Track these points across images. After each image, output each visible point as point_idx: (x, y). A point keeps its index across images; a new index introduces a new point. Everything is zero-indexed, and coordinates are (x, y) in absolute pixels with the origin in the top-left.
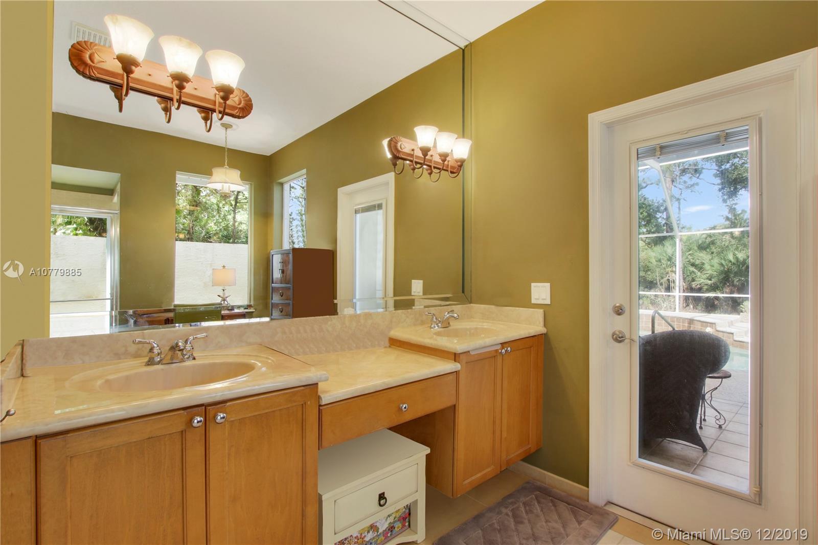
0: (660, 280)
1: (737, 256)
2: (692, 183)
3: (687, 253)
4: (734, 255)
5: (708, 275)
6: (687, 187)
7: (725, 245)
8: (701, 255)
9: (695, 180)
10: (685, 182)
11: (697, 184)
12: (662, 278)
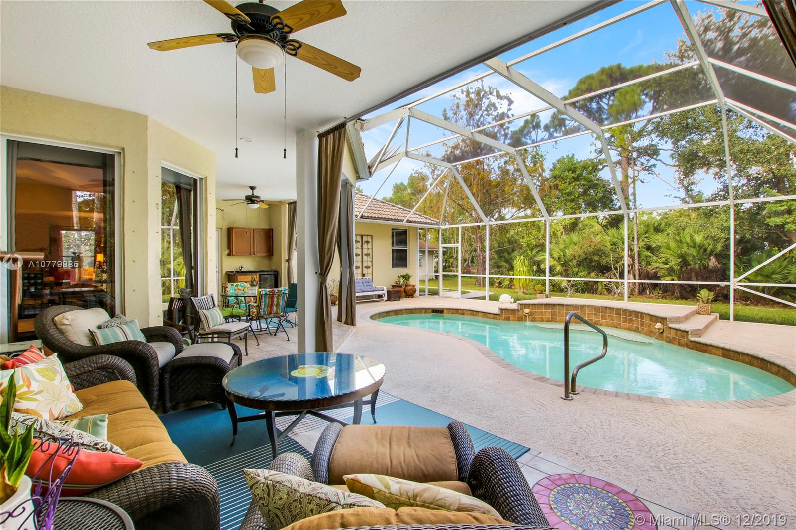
0: (614, 265)
1: (694, 237)
2: (649, 164)
3: (644, 236)
4: (691, 237)
5: (664, 259)
6: (644, 169)
7: (680, 226)
8: (657, 237)
9: (652, 162)
10: (642, 164)
11: (654, 165)
12: (618, 262)
